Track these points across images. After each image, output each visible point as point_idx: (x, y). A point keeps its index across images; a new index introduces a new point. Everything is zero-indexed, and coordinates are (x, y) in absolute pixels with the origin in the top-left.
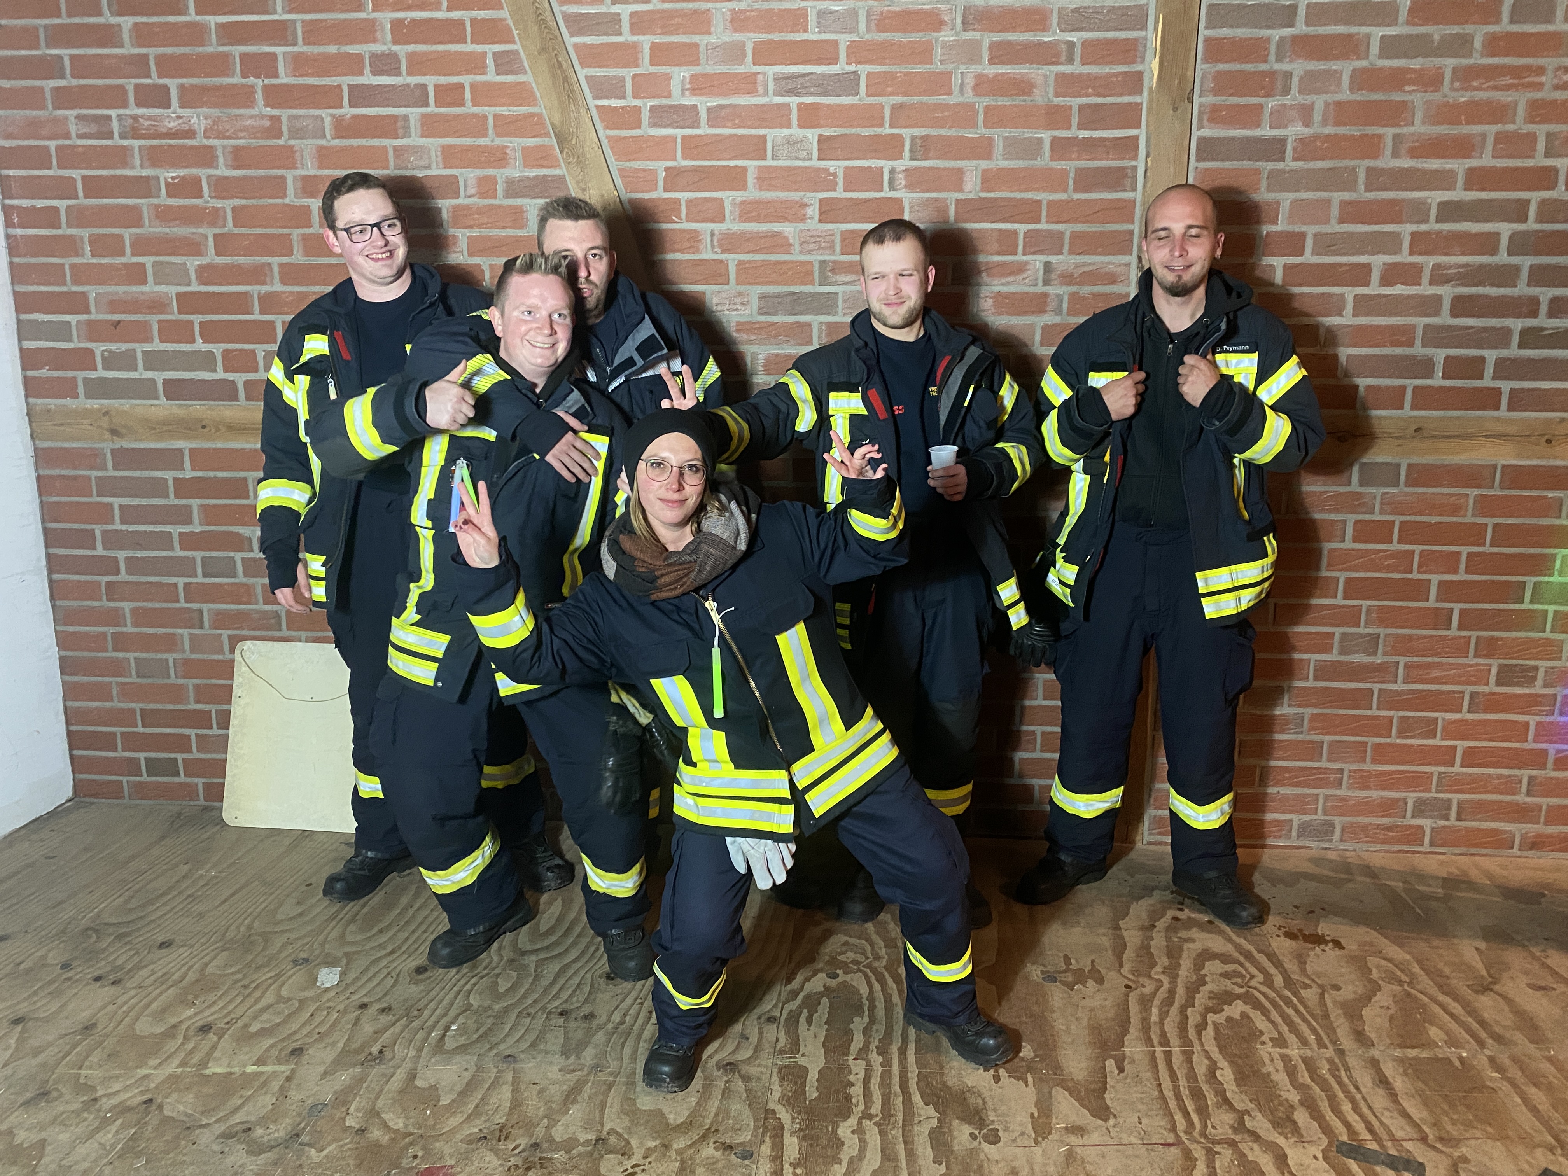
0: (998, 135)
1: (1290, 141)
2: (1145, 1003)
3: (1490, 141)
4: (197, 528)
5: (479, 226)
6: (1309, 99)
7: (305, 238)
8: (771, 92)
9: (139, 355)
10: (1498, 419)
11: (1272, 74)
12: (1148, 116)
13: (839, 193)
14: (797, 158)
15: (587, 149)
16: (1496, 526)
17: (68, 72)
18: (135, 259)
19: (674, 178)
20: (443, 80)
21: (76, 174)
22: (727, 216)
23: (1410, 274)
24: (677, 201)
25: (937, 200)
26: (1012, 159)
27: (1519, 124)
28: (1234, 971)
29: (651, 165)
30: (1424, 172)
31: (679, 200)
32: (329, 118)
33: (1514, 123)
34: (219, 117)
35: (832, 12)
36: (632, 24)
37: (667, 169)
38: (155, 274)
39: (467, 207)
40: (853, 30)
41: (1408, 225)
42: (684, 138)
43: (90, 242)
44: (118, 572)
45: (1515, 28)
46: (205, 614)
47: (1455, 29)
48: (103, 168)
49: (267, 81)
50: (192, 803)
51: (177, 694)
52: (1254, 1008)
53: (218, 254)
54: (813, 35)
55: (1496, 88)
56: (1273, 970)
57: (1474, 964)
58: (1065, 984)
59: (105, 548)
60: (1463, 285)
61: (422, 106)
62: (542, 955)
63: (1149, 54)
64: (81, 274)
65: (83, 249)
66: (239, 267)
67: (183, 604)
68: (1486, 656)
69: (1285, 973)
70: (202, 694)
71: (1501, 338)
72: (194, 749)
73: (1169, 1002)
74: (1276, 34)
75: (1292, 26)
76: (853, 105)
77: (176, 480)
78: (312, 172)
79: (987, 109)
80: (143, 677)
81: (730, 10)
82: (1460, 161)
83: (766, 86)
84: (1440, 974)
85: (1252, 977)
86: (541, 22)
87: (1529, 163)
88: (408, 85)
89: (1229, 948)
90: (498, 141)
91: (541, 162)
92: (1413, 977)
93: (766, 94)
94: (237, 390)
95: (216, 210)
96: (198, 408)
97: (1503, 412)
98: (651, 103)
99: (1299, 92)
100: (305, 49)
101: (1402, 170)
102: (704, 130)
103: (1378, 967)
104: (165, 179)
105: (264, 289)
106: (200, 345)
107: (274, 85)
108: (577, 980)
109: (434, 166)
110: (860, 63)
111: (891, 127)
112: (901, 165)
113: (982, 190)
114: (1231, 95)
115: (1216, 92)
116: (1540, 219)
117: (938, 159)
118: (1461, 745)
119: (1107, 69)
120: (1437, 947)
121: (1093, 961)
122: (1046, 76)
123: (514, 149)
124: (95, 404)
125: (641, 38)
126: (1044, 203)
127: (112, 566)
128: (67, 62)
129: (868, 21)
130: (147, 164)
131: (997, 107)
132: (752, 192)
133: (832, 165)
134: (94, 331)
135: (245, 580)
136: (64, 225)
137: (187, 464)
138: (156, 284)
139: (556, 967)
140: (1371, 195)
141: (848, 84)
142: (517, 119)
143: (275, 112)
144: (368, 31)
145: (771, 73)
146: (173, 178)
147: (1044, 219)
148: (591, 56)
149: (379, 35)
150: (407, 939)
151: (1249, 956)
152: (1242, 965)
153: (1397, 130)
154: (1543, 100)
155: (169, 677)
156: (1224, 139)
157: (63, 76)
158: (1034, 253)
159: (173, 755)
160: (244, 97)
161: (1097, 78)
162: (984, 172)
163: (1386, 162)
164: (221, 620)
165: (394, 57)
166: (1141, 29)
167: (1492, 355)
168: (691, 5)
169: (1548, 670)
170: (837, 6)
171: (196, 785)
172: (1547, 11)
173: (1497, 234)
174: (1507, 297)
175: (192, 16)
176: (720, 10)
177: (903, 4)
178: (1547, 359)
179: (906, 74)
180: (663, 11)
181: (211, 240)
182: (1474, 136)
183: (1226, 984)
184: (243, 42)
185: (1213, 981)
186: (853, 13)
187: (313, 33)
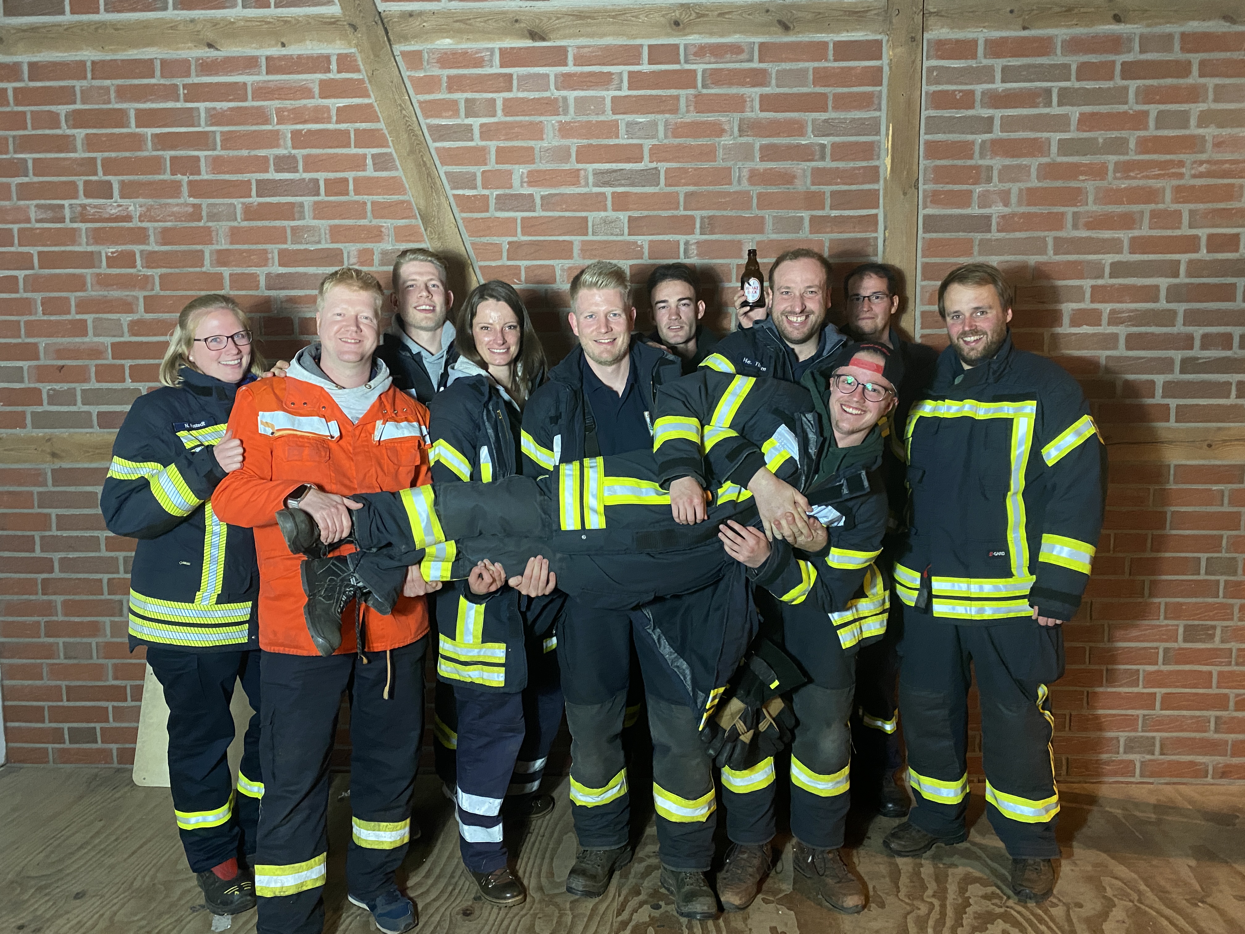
0: (768, 215)
1: (994, 216)
2: (922, 923)
3: (1147, 216)
6: (1007, 186)
8: (591, 183)
9: (79, 393)
10: (1169, 429)
11: (977, 168)
12: (884, 199)
13: (646, 260)
14: (612, 234)
15: (446, 228)
16: (1173, 513)
17: (31, 172)
18: (78, 317)
19: (515, 250)
20: (332, 175)
21: (34, 250)
22: (557, 278)
23: (1093, 318)
25: (722, 265)
26: (779, 233)
27: (1168, 204)
28: (993, 893)
29: (496, 240)
30: (1098, 240)
31: (519, 266)
32: (240, 205)
33: (1164, 203)
34: (151, 206)
35: (638, 123)
36: (481, 133)
37: (509, 243)
38: (95, 328)
40: (654, 136)
41: (1088, 280)
42: (523, 219)
43: (42, 304)
44: (52, 571)
45: (1161, 133)
47: (1114, 134)
48: (56, 245)
49: (191, 178)
50: (107, 766)
51: (98, 671)
52: (1013, 926)
53: (146, 311)
54: (623, 140)
55: (1148, 177)
57: (1188, 880)
59: (42, 550)
60: (1133, 325)
61: (314, 195)
63: (883, 153)
64: (33, 329)
65: (36, 309)
66: (163, 321)
67: (106, 596)
68: (1174, 618)
70: (120, 672)
71: (1166, 365)
72: (111, 719)
73: (941, 923)
74: (979, 138)
75: (991, 132)
76: (655, 193)
78: (224, 247)
79: (760, 195)
80: (70, 658)
81: (558, 122)
82: (1124, 232)
83: (587, 178)
84: (1163, 890)
86: (410, 131)
87: (1176, 233)
88: (304, 180)
89: (986, 873)
90: (375, 222)
91: (409, 238)
92: (1140, 893)
93: (587, 185)
95: (146, 277)
97: (1172, 423)
98: (496, 192)
99: (1000, 181)
100: (223, 153)
101: (1081, 239)
102: (539, 213)
103: (1112, 886)
104: (106, 253)
106: (129, 384)
107: (196, 181)
108: (437, 917)
109: (323, 241)
110: (660, 161)
111: (685, 209)
112: (694, 238)
114: (948, 183)
115: (936, 181)
116: (1189, 275)
117: (721, 233)
118: (1160, 692)
119: (851, 164)
120: (1157, 866)
121: (874, 887)
122: (804, 170)
123: (388, 228)
124: (40, 433)
125: (488, 143)
127: (47, 565)
128: (30, 164)
129: (666, 130)
130: (91, 241)
131: (767, 194)
132: (577, 260)
133: (639, 239)
134: (43, 374)
136: (21, 291)
138: (95, 335)
140: (1059, 258)
141: (651, 177)
142: (390, 205)
143: (197, 201)
144: (273, 139)
145: (590, 170)
146: (112, 253)
148: (449, 157)
149: (281, 142)
152: (999, 887)
153: (1075, 209)
154: (1184, 186)
155: (91, 658)
156: (944, 215)
157: (27, 176)
159: (92, 725)
160: (174, 189)
161: (845, 171)
162: (758, 243)
163: (1068, 232)
165: (293, 158)
166: (876, 135)
167: (1160, 379)
168: (527, 118)
169: (1224, 629)
170: (641, 119)
171: (111, 750)
172: (1183, 120)
173: (1157, 287)
174: (1168, 334)
175: (133, 128)
176: (550, 122)
177: (692, 117)
178: (1203, 383)
179: (696, 169)
180: (506, 123)
181: (141, 301)
182: (1134, 213)
183: (987, 905)
184: (173, 147)
185: (976, 903)
186: (654, 124)
187: (229, 140)
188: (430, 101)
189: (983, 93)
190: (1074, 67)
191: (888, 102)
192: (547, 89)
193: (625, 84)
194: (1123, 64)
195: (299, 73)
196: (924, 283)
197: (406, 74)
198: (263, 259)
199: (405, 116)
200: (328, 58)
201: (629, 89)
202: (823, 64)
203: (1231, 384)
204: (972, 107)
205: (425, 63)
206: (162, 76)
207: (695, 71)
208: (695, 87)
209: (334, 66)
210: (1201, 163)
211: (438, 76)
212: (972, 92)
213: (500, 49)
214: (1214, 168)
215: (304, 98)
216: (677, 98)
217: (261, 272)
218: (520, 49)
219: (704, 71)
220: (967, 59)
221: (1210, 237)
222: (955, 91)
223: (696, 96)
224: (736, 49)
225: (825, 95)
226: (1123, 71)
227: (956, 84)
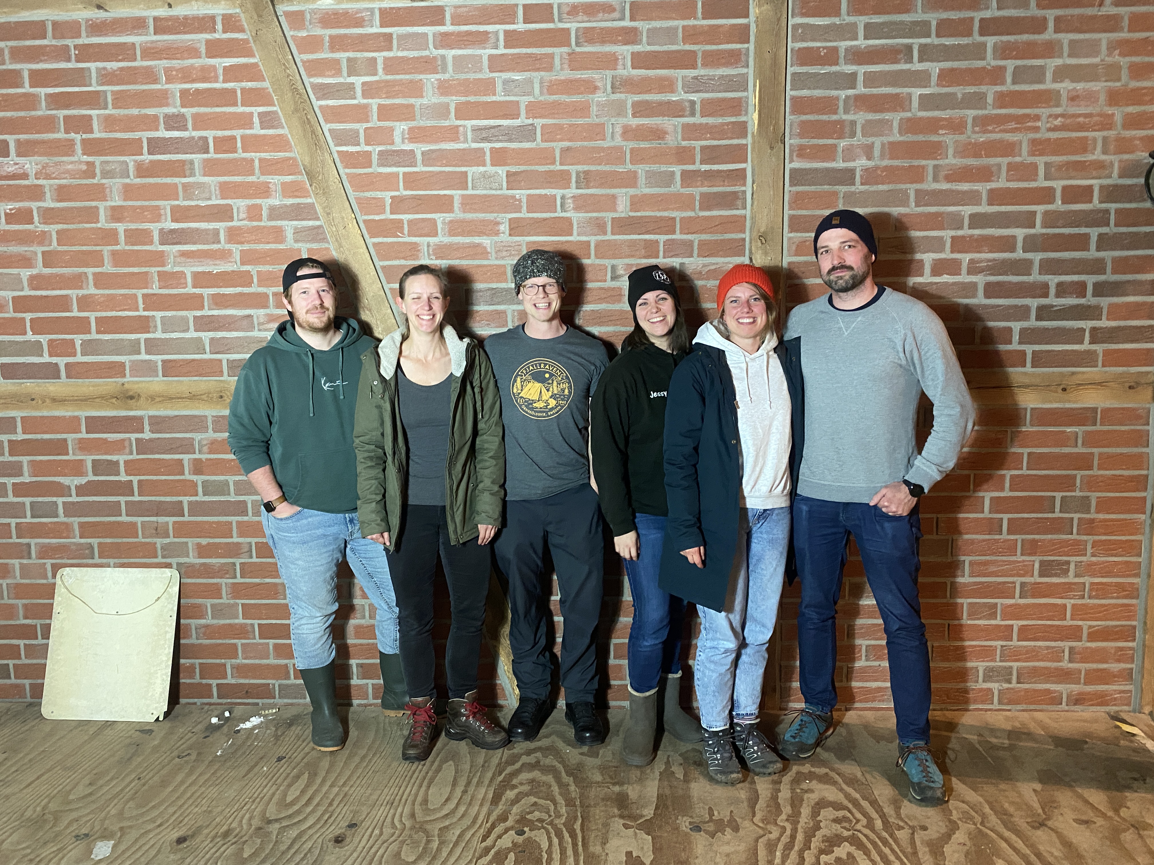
0: (641, 169)
1: (858, 170)
2: (771, 847)
3: (1004, 169)
4: (26, 478)
5: (248, 242)
6: (871, 140)
7: (114, 254)
8: (470, 140)
10: (1025, 374)
11: (841, 122)
12: (752, 154)
13: (524, 214)
14: (491, 189)
15: (330, 183)
16: (1029, 454)
19: (398, 204)
20: (220, 133)
22: (439, 231)
23: (953, 267)
24: (401, 221)
25: (597, 218)
26: (652, 187)
27: (1024, 157)
28: (844, 817)
29: (379, 194)
30: (958, 192)
32: (132, 163)
33: (1020, 156)
34: (47, 164)
35: (514, 81)
36: (363, 91)
37: (392, 197)
39: (239, 228)
40: (530, 93)
41: (948, 231)
42: (404, 174)
45: (1017, 88)
46: (33, 547)
47: (971, 89)
49: (84, 136)
50: (21, 700)
51: (10, 611)
52: (858, 848)
53: (44, 266)
54: (500, 97)
55: (1005, 131)
56: (874, 815)
57: (1031, 803)
58: (707, 832)
60: (992, 274)
61: (204, 153)
62: (285, 823)
63: (751, 109)
66: (61, 276)
67: (15, 540)
68: (1030, 554)
69: (883, 817)
70: (30, 612)
71: (1023, 313)
72: (23, 656)
73: (789, 847)
74: (843, 94)
75: (854, 87)
76: (531, 149)
77: (10, 441)
78: (118, 203)
79: (632, 150)
81: (437, 80)
82: (983, 184)
83: (466, 134)
84: (1006, 813)
85: (858, 821)
86: (295, 90)
87: (1033, 185)
88: (193, 138)
89: (840, 797)
90: (263, 178)
91: (296, 194)
92: (984, 816)
93: (466, 141)
94: (59, 371)
95: (44, 232)
96: (29, 385)
97: (1028, 368)
98: (379, 149)
99: (864, 135)
100: (114, 112)
101: (941, 191)
102: (420, 168)
103: (956, 808)
104: (5, 210)
105: (81, 292)
106: (30, 336)
107: (89, 139)
108: (309, 844)
109: (214, 197)
110: (536, 118)
111: (561, 164)
112: (570, 192)
113: (631, 211)
114: (813, 138)
115: (801, 135)
116: (1045, 226)
117: (597, 188)
118: (1017, 624)
119: (720, 120)
120: (1005, 791)
121: (731, 812)
122: (675, 126)
123: (275, 183)
125: (370, 101)
126: (678, 220)
129: (541, 87)
131: (640, 149)
132: (458, 214)
133: (517, 193)
135: (65, 520)
137: (19, 429)
139: (293, 833)
140: (920, 210)
141: (528, 133)
142: (277, 162)
143: (90, 159)
144: (162, 98)
145: (469, 126)
146: (11, 210)
147: (678, 231)
148: (333, 115)
149: (170, 101)
150: (175, 812)
151: (856, 803)
152: (850, 811)
154: (1040, 139)
155: (3, 598)
156: (810, 169)
158: (672, 257)
159: (5, 662)
160: (67, 148)
161: (713, 126)
162: (632, 197)
163: (929, 185)
164: (45, 552)
165: (182, 117)
166: (744, 91)
167: (1016, 326)
168: (407, 77)
169: (1078, 564)
170: (517, 76)
171: (24, 685)
172: (1039, 74)
173: (1014, 237)
174: (1024, 282)
175: (27, 89)
176: (430, 80)
177: (567, 74)
178: (1058, 328)
179: (570, 125)
180: (387, 81)
181: (40, 256)
182: (993, 165)
183: (837, 828)
184: (67, 107)
185: (826, 827)
186: (530, 82)
187: (120, 100)
188: (312, 61)
189: (846, 50)
190: (934, 23)
191: (755, 59)
192: (427, 48)
193: (502, 43)
194: (982, 20)
195: (185, 33)
196: (792, 235)
197: (289, 34)
198: (156, 216)
199: (288, 76)
200: (213, 18)
201: (505, 47)
202: (692, 22)
203: (1084, 330)
204: (837, 64)
205: (307, 23)
206: (54, 37)
207: (568, 30)
208: (569, 45)
209: (219, 26)
210: (1056, 116)
211: (321, 36)
212: (836, 49)
213: (380, 9)
214: (1068, 121)
215: (191, 58)
216: (552, 56)
217: (155, 228)
218: (399, 9)
219: (577, 30)
220: (829, 15)
221: (1065, 188)
222: (819, 48)
223: (569, 54)
224: (608, 8)
225: (694, 52)
226: (980, 27)
227: (820, 41)
